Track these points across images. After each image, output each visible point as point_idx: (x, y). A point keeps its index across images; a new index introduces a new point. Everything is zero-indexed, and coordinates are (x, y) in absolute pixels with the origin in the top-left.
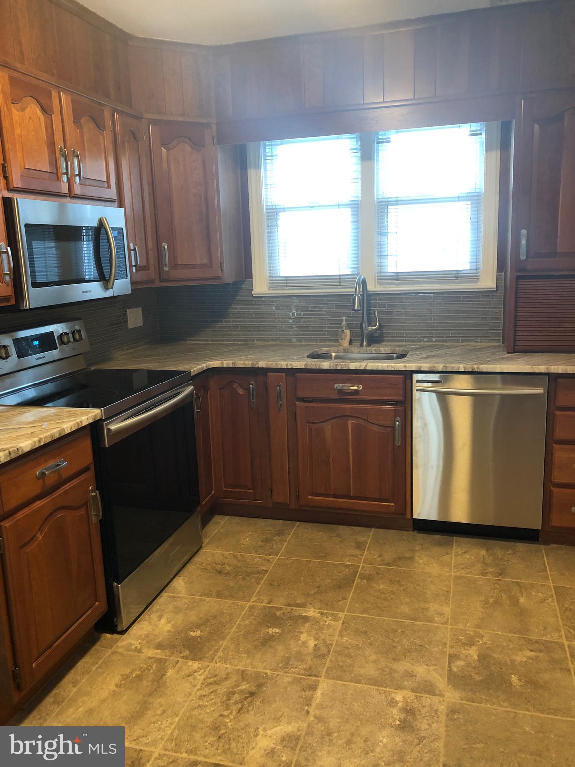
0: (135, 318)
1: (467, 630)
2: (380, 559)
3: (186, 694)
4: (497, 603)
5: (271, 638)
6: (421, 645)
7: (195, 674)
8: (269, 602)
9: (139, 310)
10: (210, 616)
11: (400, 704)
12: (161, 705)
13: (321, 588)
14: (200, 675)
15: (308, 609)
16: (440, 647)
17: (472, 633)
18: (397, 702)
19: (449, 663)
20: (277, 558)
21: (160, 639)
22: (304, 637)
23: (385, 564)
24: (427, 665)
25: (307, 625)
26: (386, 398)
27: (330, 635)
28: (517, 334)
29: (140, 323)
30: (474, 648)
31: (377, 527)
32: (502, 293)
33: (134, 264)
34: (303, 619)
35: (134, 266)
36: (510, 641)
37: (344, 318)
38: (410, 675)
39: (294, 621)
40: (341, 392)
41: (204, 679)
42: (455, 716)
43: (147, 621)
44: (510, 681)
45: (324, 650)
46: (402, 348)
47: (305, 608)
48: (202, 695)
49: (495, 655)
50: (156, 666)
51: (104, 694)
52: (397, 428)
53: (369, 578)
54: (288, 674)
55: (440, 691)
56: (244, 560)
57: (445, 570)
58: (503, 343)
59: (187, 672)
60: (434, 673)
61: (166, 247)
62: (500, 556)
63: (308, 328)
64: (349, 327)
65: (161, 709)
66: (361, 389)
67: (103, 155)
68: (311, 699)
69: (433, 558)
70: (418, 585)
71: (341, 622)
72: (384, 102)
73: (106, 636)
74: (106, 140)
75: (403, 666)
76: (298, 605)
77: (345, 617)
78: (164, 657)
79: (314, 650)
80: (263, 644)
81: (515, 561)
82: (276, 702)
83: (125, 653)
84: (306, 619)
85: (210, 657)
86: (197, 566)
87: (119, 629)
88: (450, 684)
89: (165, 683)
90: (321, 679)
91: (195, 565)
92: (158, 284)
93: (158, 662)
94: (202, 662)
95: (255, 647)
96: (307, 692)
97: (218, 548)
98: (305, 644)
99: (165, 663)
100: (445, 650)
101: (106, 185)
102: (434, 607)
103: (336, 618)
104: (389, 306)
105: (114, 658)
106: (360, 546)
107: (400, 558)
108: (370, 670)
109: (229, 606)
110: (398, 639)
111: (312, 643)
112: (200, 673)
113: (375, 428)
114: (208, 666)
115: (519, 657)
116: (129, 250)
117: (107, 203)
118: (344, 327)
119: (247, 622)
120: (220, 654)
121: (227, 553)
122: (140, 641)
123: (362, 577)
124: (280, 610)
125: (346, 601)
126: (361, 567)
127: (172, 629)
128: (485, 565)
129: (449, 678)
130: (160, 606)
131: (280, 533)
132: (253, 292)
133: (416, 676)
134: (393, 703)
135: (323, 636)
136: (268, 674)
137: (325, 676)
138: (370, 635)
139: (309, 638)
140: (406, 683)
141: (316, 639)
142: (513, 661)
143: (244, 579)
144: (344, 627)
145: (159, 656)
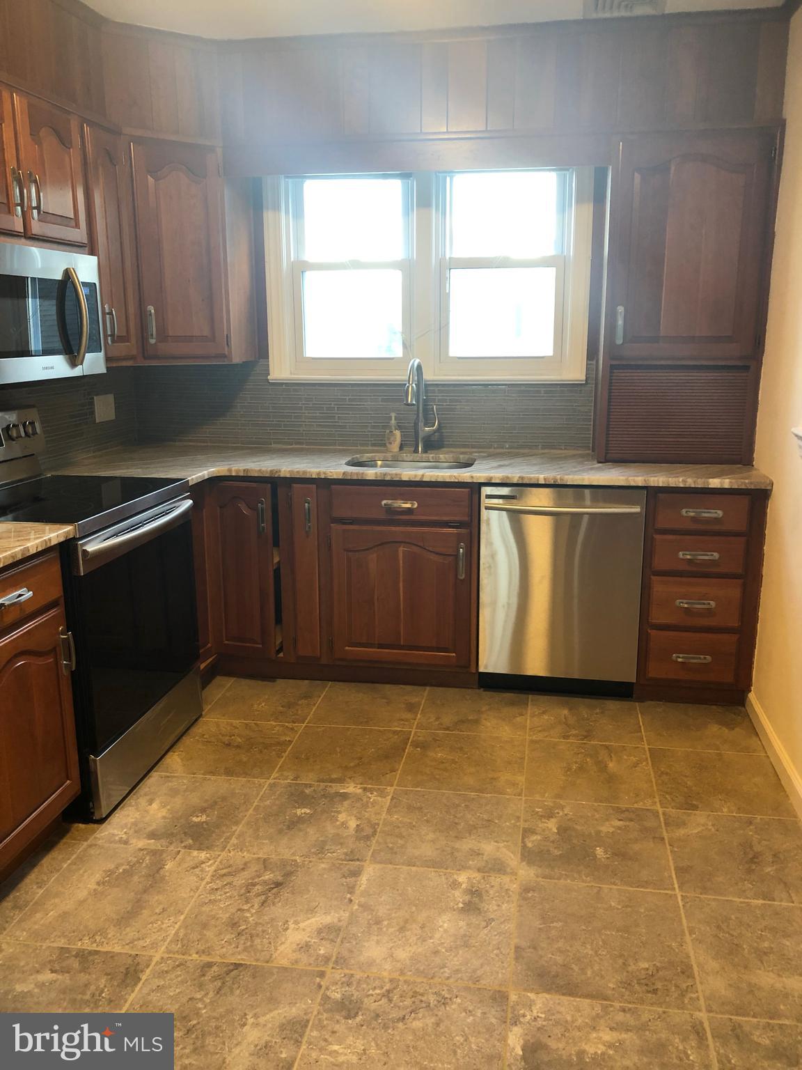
0: (104, 408)
1: (545, 801)
2: (437, 723)
3: (191, 890)
4: (581, 769)
5: (301, 820)
6: (489, 821)
7: (203, 866)
8: (296, 778)
9: (110, 398)
10: (219, 798)
11: (464, 886)
12: (160, 903)
13: (363, 760)
14: (209, 866)
15: (347, 785)
16: (513, 822)
17: (551, 804)
18: (460, 884)
19: (523, 839)
20: (304, 725)
21: (154, 826)
22: (342, 817)
23: (444, 728)
24: (496, 842)
25: (346, 803)
26: (445, 518)
27: (376, 814)
28: (611, 439)
29: (111, 415)
30: (553, 820)
31: (432, 685)
32: (592, 387)
33: (109, 333)
34: (340, 796)
35: (110, 336)
36: (595, 810)
37: (393, 415)
38: (477, 853)
39: (328, 799)
40: (389, 509)
41: (215, 871)
42: (530, 895)
43: (133, 806)
44: (595, 854)
45: (368, 831)
46: (467, 456)
47: (343, 783)
48: (212, 889)
49: (579, 828)
50: (150, 859)
51: (82, 894)
52: (461, 557)
53: (424, 746)
54: (323, 860)
55: (512, 869)
56: (260, 729)
57: (518, 733)
58: (593, 451)
59: (192, 864)
60: (504, 850)
61: (153, 311)
62: (586, 716)
63: (345, 427)
64: (399, 427)
65: (161, 907)
66: (416, 506)
67: (70, 182)
68: (353, 887)
69: (504, 720)
70: (485, 752)
71: (390, 797)
72: (447, 132)
73: (78, 827)
74: (73, 159)
75: (467, 844)
76: (332, 781)
77: (394, 792)
78: (160, 848)
79: (356, 832)
80: (289, 828)
81: (605, 721)
82: (309, 891)
83: (107, 845)
84: (345, 796)
85: (222, 846)
86: (197, 738)
87: (96, 817)
88: (524, 861)
89: (163, 878)
90: (366, 864)
91: (194, 737)
92: (142, 363)
93: (151, 854)
94: (211, 852)
95: (280, 832)
96: (348, 880)
97: (224, 716)
98: (344, 825)
99: (161, 855)
100: (518, 824)
101: (73, 223)
102: (505, 777)
103: (382, 794)
104: (451, 401)
105: (92, 852)
106: (411, 708)
107: (463, 722)
108: (427, 851)
109: (242, 785)
110: (462, 814)
111: (353, 824)
112: (209, 864)
113: (433, 557)
114: (219, 855)
115: (606, 828)
116: (104, 314)
117: (75, 249)
118: (393, 428)
119: (268, 803)
120: (234, 841)
121: (238, 721)
122: (125, 830)
123: (416, 745)
124: (310, 787)
125: (394, 773)
126: (413, 733)
127: (167, 815)
128: (568, 726)
129: (522, 854)
130: (149, 788)
131: (307, 696)
132: (269, 377)
133: (483, 854)
134: (455, 885)
135: (367, 815)
136: (298, 861)
137: (370, 860)
138: (426, 811)
139: (349, 818)
140: (471, 862)
141: (358, 819)
142: (598, 832)
143: (261, 752)
144: (393, 803)
145: (153, 847)
